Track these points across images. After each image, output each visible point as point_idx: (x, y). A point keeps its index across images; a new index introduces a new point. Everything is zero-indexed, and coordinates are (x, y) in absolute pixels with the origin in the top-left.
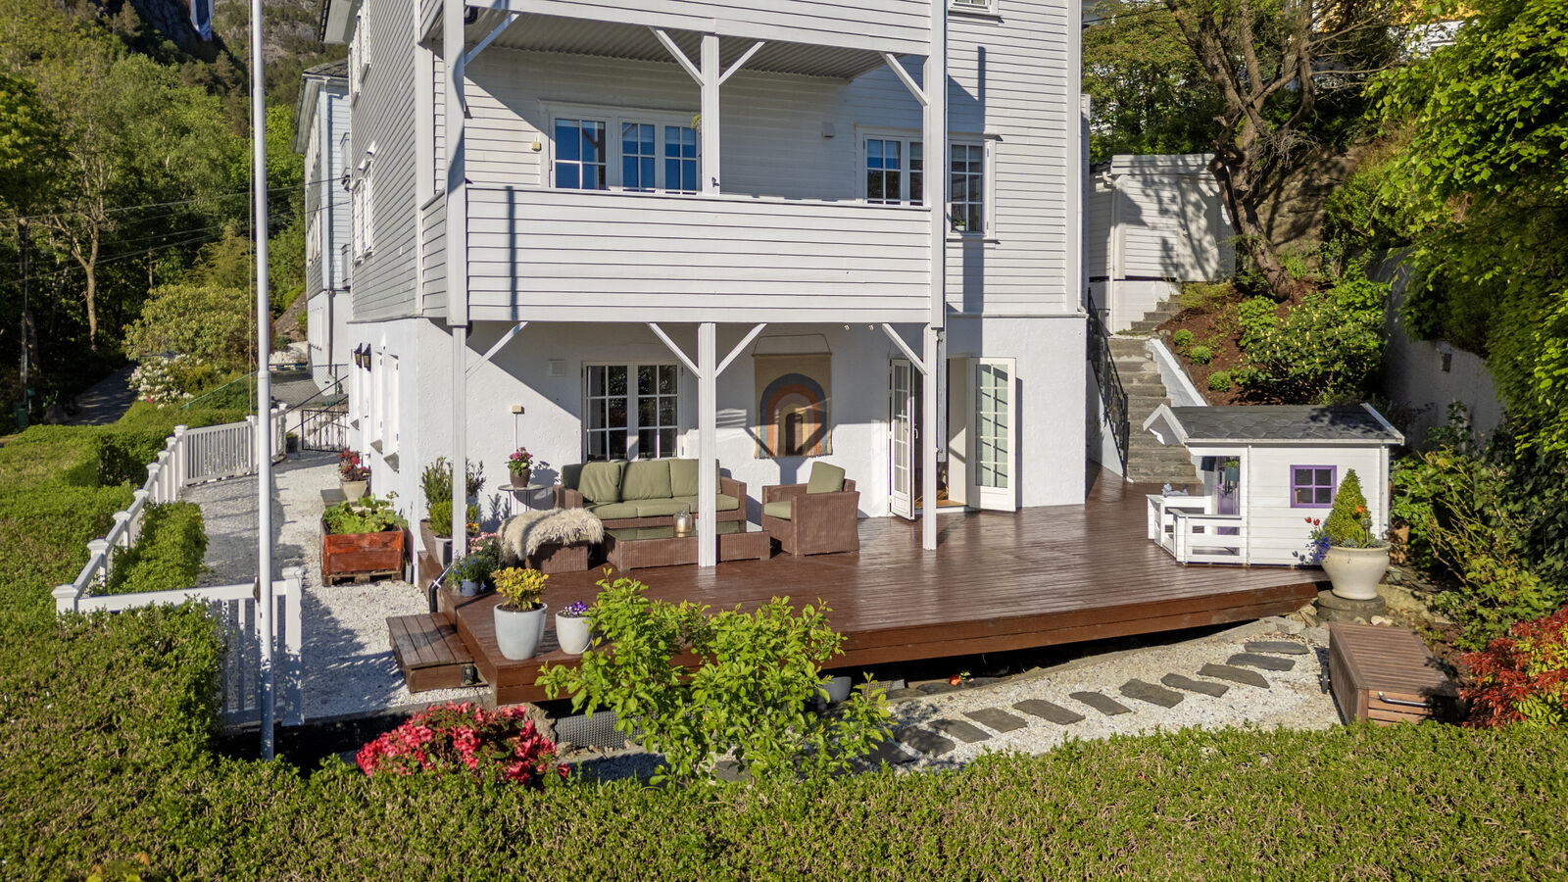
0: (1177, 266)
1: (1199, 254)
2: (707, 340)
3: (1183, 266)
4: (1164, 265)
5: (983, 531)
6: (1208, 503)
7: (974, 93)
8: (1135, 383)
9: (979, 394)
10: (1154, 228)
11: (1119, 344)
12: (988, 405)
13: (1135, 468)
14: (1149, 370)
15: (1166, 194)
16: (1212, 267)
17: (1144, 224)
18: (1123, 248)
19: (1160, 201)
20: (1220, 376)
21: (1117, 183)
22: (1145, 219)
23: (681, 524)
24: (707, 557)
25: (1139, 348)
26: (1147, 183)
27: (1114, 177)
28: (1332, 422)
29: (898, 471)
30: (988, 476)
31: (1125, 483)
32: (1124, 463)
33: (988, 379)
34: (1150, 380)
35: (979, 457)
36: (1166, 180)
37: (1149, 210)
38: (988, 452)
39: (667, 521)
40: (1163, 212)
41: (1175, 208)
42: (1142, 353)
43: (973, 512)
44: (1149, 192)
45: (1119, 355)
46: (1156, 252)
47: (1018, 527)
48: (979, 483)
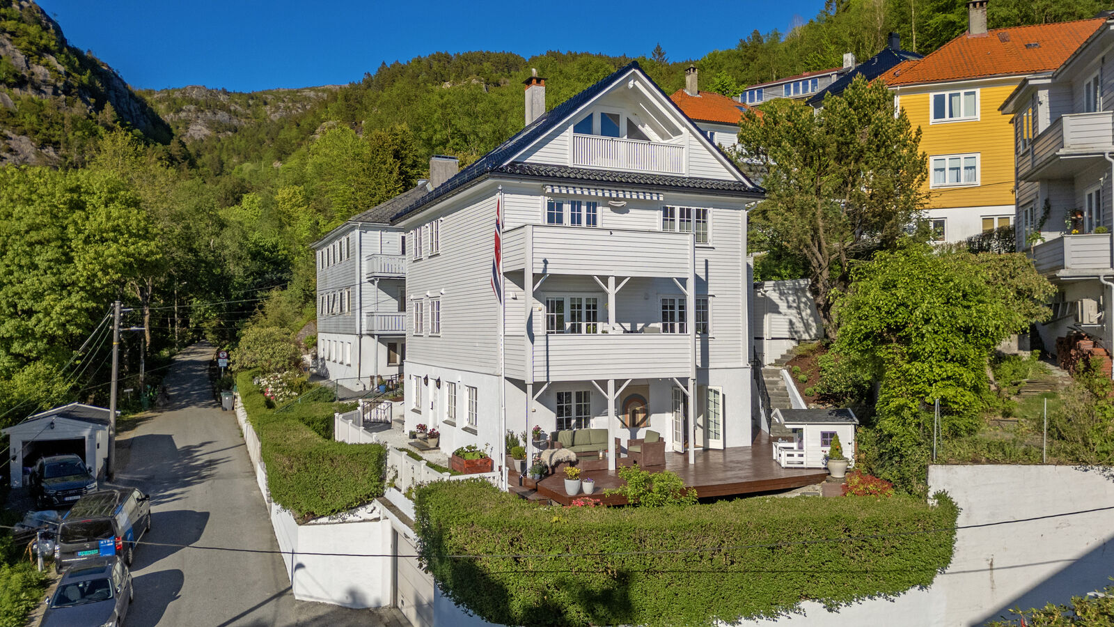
0: (796, 332)
1: (807, 327)
2: (611, 386)
3: (799, 332)
4: (791, 332)
5: (711, 457)
6: (795, 445)
7: (704, 278)
8: (775, 391)
9: (708, 401)
10: (785, 315)
11: (768, 372)
12: (711, 404)
13: (774, 430)
14: (781, 384)
15: (791, 299)
16: (814, 331)
17: (780, 313)
18: (770, 324)
19: (788, 302)
20: (809, 389)
21: (767, 294)
22: (780, 310)
23: (601, 454)
24: (612, 467)
25: (777, 373)
26: (782, 294)
27: (765, 291)
28: (836, 416)
29: (676, 433)
30: (712, 434)
31: (770, 437)
32: (769, 427)
33: (711, 394)
34: (781, 390)
35: (708, 427)
36: (790, 292)
37: (783, 306)
38: (712, 424)
39: (595, 454)
40: (789, 307)
41: (795, 305)
42: (779, 376)
43: (706, 450)
44: (783, 298)
45: (768, 377)
46: (786, 326)
47: (724, 456)
48: (708, 438)
